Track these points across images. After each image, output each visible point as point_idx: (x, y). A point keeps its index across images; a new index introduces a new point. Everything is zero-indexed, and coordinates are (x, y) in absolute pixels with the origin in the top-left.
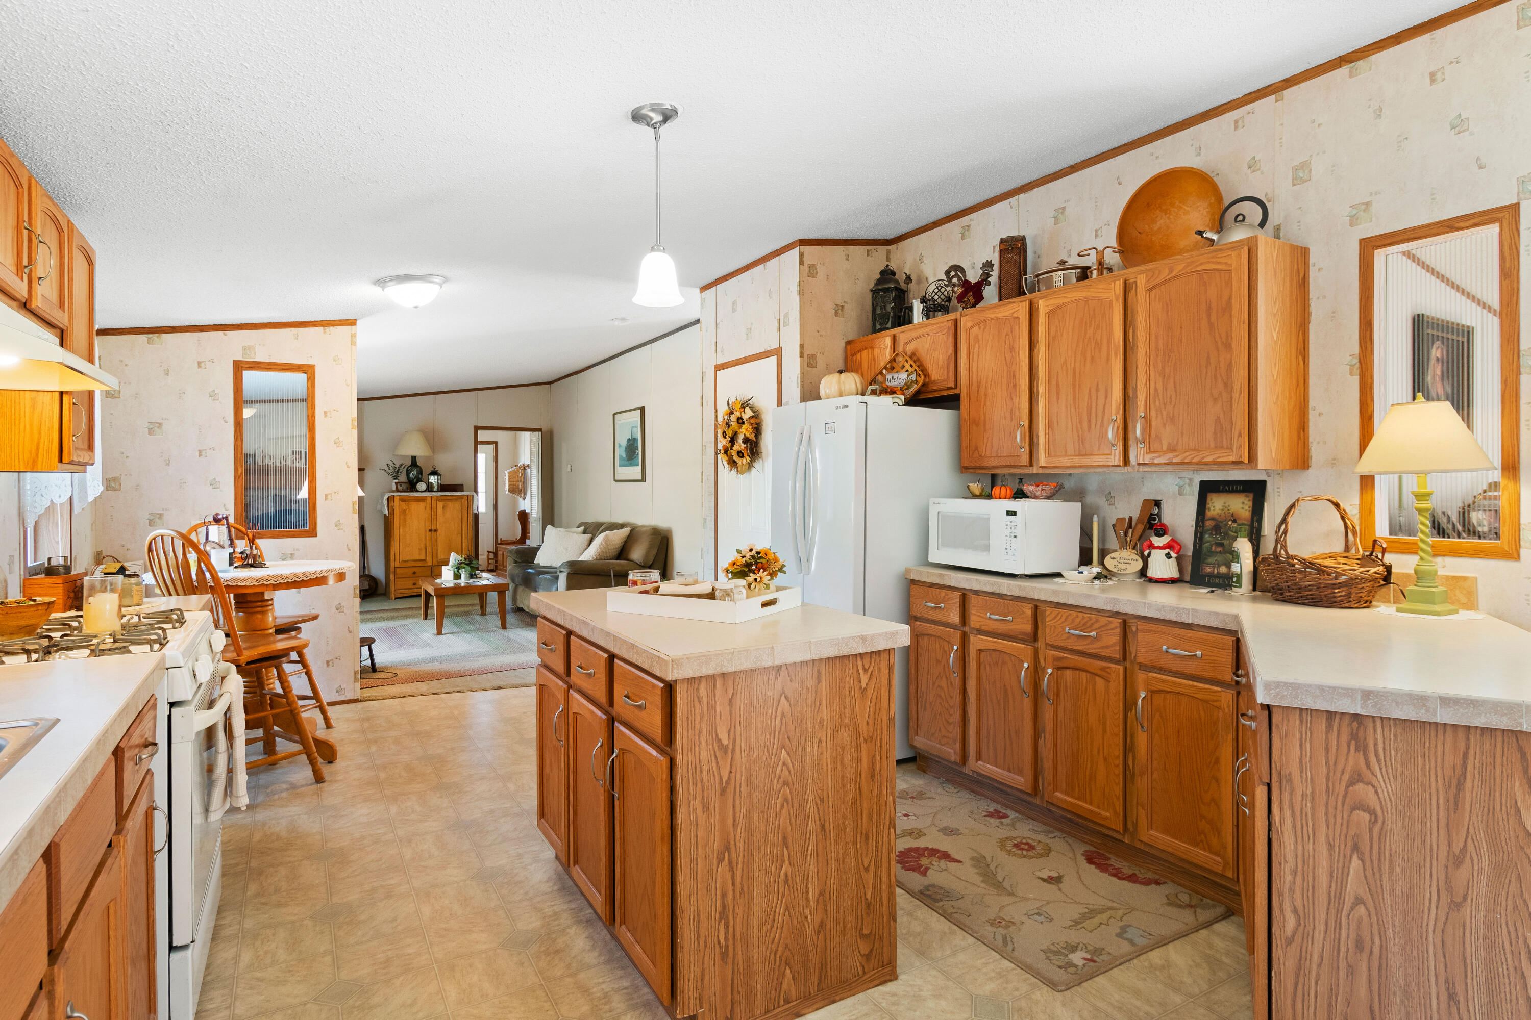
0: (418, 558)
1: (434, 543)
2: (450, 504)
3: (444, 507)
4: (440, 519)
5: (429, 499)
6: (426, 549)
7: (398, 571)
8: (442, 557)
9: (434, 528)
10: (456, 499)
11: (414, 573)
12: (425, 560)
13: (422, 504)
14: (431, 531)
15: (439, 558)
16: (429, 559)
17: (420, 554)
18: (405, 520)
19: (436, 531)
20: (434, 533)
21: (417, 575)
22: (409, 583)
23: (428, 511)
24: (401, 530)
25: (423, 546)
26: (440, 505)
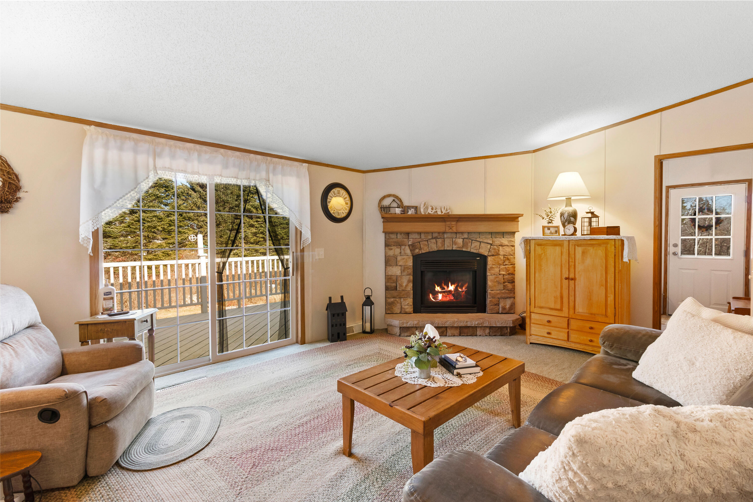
0: (552, 306)
1: (572, 293)
2: (591, 250)
3: (583, 253)
4: (579, 267)
5: (566, 244)
6: (562, 298)
7: (533, 315)
8: (580, 310)
9: (572, 276)
10: (599, 245)
11: (549, 322)
12: (561, 310)
13: (558, 249)
14: (566, 279)
15: (577, 310)
16: (565, 309)
17: (555, 302)
18: (540, 265)
19: (572, 279)
20: (572, 282)
21: (552, 324)
22: (543, 331)
23: (565, 256)
24: (537, 275)
25: (558, 294)
26: (579, 250)
